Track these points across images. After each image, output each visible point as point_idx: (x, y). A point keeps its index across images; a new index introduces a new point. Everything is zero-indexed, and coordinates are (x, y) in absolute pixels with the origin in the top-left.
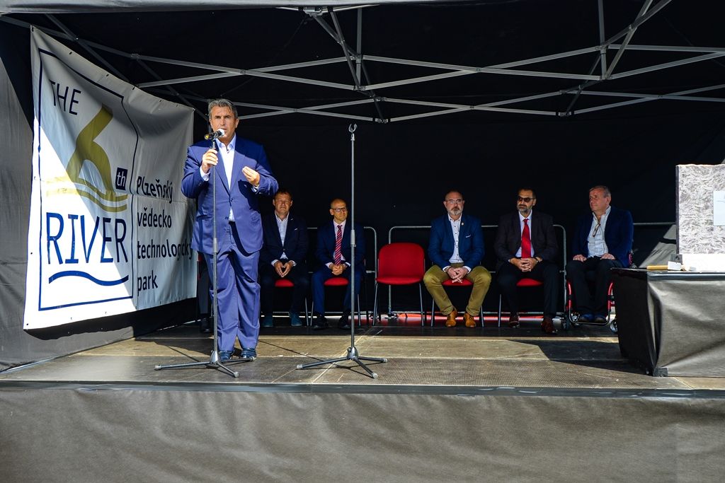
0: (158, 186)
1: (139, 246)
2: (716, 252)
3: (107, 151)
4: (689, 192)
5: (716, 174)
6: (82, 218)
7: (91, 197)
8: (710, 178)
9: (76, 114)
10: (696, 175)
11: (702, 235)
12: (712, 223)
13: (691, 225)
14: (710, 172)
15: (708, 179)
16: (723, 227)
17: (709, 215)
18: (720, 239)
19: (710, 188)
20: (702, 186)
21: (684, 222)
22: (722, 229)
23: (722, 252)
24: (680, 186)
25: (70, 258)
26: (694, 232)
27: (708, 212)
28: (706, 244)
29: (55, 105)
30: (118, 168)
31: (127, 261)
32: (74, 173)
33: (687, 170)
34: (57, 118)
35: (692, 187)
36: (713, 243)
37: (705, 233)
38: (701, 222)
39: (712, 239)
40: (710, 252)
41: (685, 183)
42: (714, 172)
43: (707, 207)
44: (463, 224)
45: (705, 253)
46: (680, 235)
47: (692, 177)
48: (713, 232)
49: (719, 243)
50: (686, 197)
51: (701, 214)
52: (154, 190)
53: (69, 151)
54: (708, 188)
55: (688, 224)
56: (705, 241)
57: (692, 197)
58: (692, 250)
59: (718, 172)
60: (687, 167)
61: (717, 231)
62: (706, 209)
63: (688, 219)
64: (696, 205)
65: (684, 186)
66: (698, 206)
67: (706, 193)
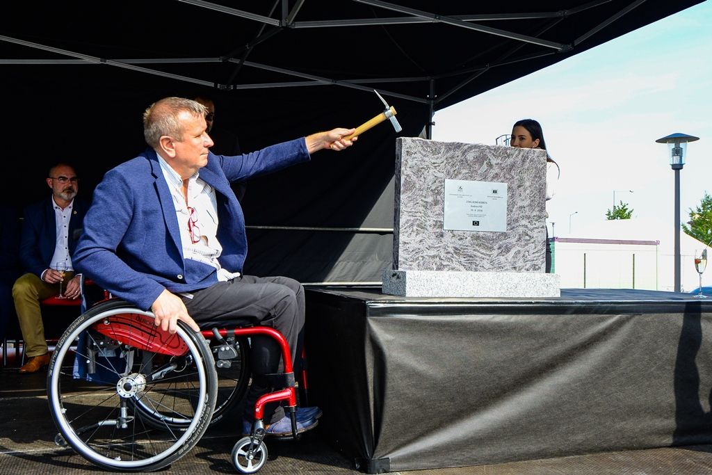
2: (446, 269)
4: (414, 178)
5: (449, 155)
8: (443, 159)
10: (424, 153)
11: (429, 242)
12: (441, 226)
13: (415, 228)
14: (442, 151)
15: (439, 161)
16: (455, 233)
17: (439, 214)
18: (451, 250)
19: (442, 175)
20: (431, 171)
21: (406, 223)
22: (454, 236)
23: (453, 269)
24: (403, 169)
26: (419, 238)
27: (437, 209)
28: (434, 257)
33: (413, 145)
35: (419, 172)
36: (443, 255)
37: (432, 241)
38: (428, 223)
39: (442, 250)
40: (438, 269)
41: (410, 163)
42: (447, 152)
43: (436, 203)
44: (75, 213)
45: (431, 269)
46: (400, 242)
47: (418, 155)
48: (443, 240)
49: (449, 256)
50: (411, 186)
51: (429, 213)
54: (439, 175)
55: (412, 225)
56: (432, 253)
57: (417, 186)
58: (415, 264)
59: (452, 152)
60: (413, 141)
61: (447, 238)
62: (436, 205)
63: (412, 218)
64: (423, 199)
65: (408, 169)
66: (426, 200)
67: (435, 182)
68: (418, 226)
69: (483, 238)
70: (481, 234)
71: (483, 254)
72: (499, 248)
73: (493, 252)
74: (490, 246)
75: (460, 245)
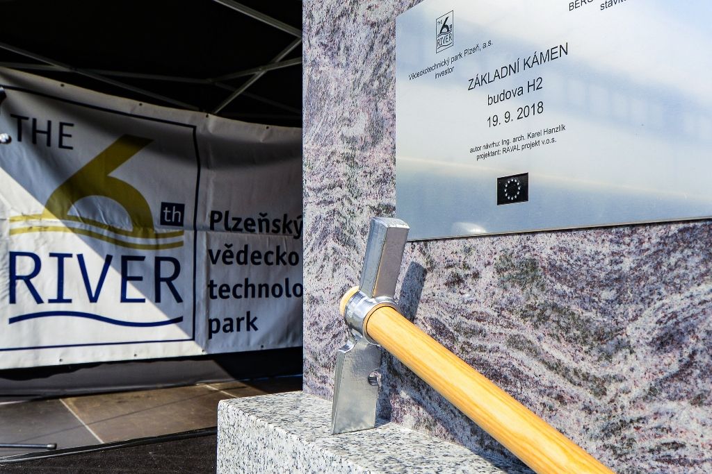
0: (260, 221)
1: (211, 285)
3: (135, 184)
4: (325, 65)
6: (80, 257)
9: (71, 148)
13: (331, 243)
17: (386, 177)
19: (388, 8)
26: (340, 281)
27: (380, 156)
29: (19, 140)
30: (163, 203)
31: (179, 300)
32: (58, 209)
34: (25, 154)
43: (376, 131)
46: (305, 294)
50: (320, 98)
51: (359, 177)
52: (253, 224)
53: (49, 186)
55: (325, 234)
57: (332, 88)
63: (324, 211)
64: (345, 129)
65: (314, 40)
66: (349, 132)
67: (372, 48)
68: (339, 236)
69: (554, 268)
70: (545, 246)
71: (555, 367)
72: (664, 342)
73: (619, 365)
74: (597, 319)
75: (455, 311)
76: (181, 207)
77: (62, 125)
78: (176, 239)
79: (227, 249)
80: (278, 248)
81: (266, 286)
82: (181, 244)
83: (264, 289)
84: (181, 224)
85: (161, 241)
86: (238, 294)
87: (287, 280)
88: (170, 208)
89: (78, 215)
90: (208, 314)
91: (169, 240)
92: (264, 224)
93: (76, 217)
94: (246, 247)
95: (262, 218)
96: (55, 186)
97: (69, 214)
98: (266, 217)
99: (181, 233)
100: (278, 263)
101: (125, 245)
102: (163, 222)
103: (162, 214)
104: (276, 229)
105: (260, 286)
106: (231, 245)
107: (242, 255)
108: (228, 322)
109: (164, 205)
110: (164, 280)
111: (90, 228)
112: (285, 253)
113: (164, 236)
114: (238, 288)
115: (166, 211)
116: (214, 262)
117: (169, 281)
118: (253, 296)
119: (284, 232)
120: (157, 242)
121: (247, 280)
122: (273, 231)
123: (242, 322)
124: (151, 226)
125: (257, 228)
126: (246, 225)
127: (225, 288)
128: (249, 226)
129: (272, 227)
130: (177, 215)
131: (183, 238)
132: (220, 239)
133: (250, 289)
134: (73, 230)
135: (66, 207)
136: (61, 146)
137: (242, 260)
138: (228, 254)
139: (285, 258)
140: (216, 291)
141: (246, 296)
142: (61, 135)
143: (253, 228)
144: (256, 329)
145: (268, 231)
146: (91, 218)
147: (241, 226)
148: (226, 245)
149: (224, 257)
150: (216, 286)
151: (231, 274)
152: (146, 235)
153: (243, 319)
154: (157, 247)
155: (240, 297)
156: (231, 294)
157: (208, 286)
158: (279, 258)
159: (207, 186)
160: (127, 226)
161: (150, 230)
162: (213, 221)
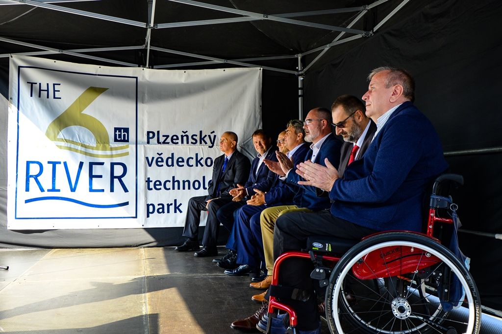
0: (182, 136)
1: (148, 181)
3: (97, 117)
6: (65, 163)
7: (70, 149)
25: (51, 188)
29: (31, 96)
30: (115, 128)
31: (126, 190)
32: (52, 135)
52: (178, 139)
76: (126, 130)
77: (54, 85)
78: (124, 151)
79: (159, 156)
80: (197, 155)
81: (188, 181)
82: (127, 154)
83: (187, 184)
84: (128, 141)
85: (114, 152)
86: (167, 187)
87: (204, 177)
88: (120, 131)
89: (63, 138)
90: (146, 201)
91: (119, 152)
92: (185, 138)
93: (63, 139)
94: (173, 154)
95: (184, 134)
96: (51, 121)
97: (58, 137)
98: (186, 134)
99: (127, 147)
100: (197, 165)
101: (91, 155)
102: (116, 140)
103: (115, 135)
104: (194, 141)
105: (184, 182)
106: (162, 154)
107: (170, 160)
108: (161, 206)
109: (116, 129)
110: (116, 177)
111: (70, 145)
112: (202, 158)
113: (116, 149)
114: (167, 183)
115: (117, 133)
116: (150, 165)
117: (120, 178)
118: (179, 188)
119: (201, 143)
120: (112, 153)
121: (174, 177)
122: (192, 143)
123: (171, 207)
124: (108, 142)
125: (179, 141)
126: (172, 139)
127: (158, 183)
128: (174, 140)
129: (191, 140)
130: (124, 135)
131: (128, 150)
132: (153, 150)
133: (176, 184)
134: (60, 147)
135: (56, 133)
136: (54, 98)
137: (170, 163)
138: (160, 160)
139: (203, 162)
140: (152, 185)
141: (174, 188)
142: (54, 91)
143: (177, 141)
144: (181, 212)
145: (188, 143)
146: (71, 139)
147: (169, 140)
148: (158, 154)
149: (157, 162)
150: (151, 181)
151: (162, 173)
152: (104, 149)
153: (171, 204)
154: (112, 156)
155: (169, 189)
156: (162, 187)
157: (146, 181)
158: (198, 162)
159: (143, 115)
160: (93, 144)
161: (107, 145)
162: (148, 138)
